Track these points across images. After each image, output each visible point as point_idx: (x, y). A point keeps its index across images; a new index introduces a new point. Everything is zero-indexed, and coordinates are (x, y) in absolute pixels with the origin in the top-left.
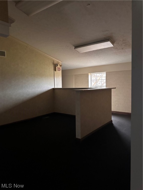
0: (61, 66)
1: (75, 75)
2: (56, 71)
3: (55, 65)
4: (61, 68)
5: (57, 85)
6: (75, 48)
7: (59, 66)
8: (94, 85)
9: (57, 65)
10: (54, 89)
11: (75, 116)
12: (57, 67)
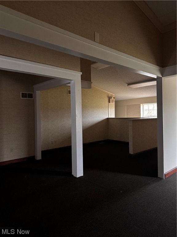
0: (114, 98)
1: (127, 105)
2: (110, 102)
3: (109, 97)
4: (114, 100)
5: (111, 115)
6: (128, 85)
7: (113, 99)
8: (147, 115)
9: (111, 98)
10: (108, 119)
11: (129, 143)
12: (111, 100)
